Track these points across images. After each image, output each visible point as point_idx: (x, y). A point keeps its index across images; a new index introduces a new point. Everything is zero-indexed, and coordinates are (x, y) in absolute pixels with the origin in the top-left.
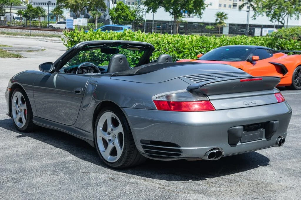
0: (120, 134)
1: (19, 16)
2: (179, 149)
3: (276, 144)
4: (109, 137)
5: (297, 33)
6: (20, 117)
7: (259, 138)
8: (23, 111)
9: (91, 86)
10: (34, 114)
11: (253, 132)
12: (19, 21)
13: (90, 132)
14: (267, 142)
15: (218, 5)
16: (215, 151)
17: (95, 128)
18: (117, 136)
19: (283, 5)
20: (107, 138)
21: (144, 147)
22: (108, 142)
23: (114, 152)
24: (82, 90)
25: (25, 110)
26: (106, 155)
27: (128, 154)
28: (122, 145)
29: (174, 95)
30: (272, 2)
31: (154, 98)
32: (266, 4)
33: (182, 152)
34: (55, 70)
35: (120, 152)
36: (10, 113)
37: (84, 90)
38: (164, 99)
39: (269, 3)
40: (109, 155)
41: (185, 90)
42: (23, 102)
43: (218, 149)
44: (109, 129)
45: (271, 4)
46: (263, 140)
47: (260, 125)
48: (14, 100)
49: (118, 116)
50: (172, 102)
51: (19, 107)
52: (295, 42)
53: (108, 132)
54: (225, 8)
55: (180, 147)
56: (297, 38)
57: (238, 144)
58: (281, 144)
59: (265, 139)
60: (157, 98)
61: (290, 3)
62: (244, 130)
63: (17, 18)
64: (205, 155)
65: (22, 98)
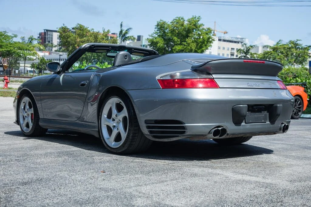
0: (125, 119)
1: (33, 69)
2: (183, 126)
3: (280, 129)
4: (114, 123)
5: (292, 71)
6: (27, 121)
7: (263, 121)
8: (30, 115)
9: (96, 77)
10: (41, 116)
11: (257, 113)
12: (32, 74)
13: (95, 122)
14: (271, 125)
15: (217, 48)
16: (220, 129)
17: (100, 117)
18: (121, 120)
19: (277, 57)
20: (112, 124)
21: (148, 127)
22: (112, 128)
23: (118, 138)
24: (87, 82)
25: (32, 114)
26: (111, 142)
27: (132, 137)
28: (127, 129)
29: (178, 74)
30: (267, 55)
31: (158, 77)
32: (261, 57)
33: (186, 128)
34: (62, 71)
35: (124, 135)
36: (17, 120)
37: (90, 83)
38: (169, 78)
39: (263, 56)
40: (113, 142)
41: (189, 70)
42: (30, 107)
43: (222, 127)
44: (113, 116)
45: (266, 57)
46: (267, 123)
47: (264, 107)
48: (22, 106)
49: (122, 100)
50: (176, 80)
51: (26, 112)
52: (290, 80)
53: (113, 118)
54: (224, 50)
55: (185, 124)
56: (293, 76)
57: (242, 124)
58: (285, 131)
59: (269, 123)
60: (161, 77)
61: (283, 56)
62: (248, 110)
63: (31, 71)
64: (209, 133)
65: (29, 103)
